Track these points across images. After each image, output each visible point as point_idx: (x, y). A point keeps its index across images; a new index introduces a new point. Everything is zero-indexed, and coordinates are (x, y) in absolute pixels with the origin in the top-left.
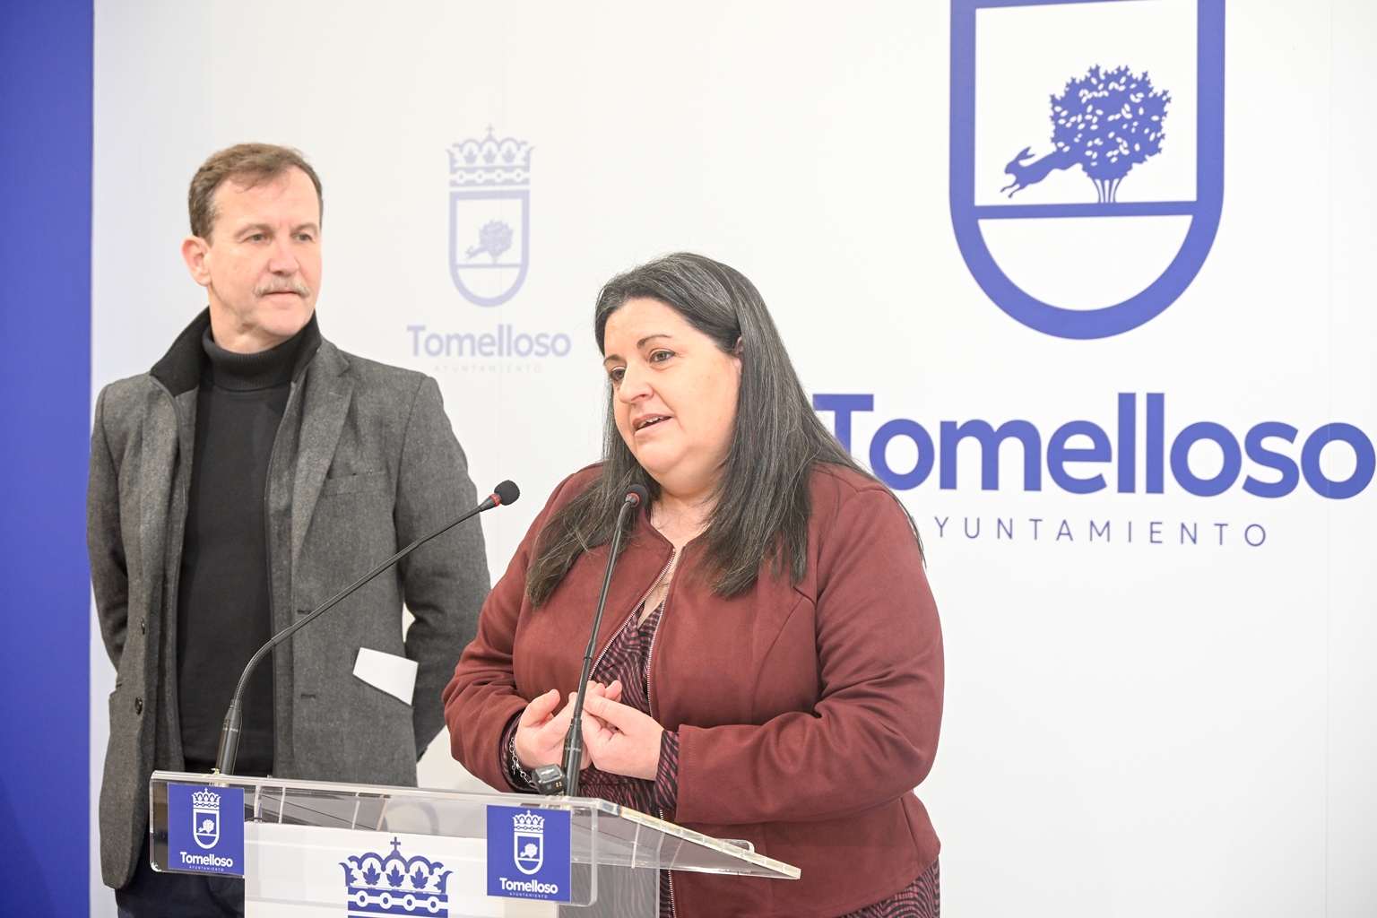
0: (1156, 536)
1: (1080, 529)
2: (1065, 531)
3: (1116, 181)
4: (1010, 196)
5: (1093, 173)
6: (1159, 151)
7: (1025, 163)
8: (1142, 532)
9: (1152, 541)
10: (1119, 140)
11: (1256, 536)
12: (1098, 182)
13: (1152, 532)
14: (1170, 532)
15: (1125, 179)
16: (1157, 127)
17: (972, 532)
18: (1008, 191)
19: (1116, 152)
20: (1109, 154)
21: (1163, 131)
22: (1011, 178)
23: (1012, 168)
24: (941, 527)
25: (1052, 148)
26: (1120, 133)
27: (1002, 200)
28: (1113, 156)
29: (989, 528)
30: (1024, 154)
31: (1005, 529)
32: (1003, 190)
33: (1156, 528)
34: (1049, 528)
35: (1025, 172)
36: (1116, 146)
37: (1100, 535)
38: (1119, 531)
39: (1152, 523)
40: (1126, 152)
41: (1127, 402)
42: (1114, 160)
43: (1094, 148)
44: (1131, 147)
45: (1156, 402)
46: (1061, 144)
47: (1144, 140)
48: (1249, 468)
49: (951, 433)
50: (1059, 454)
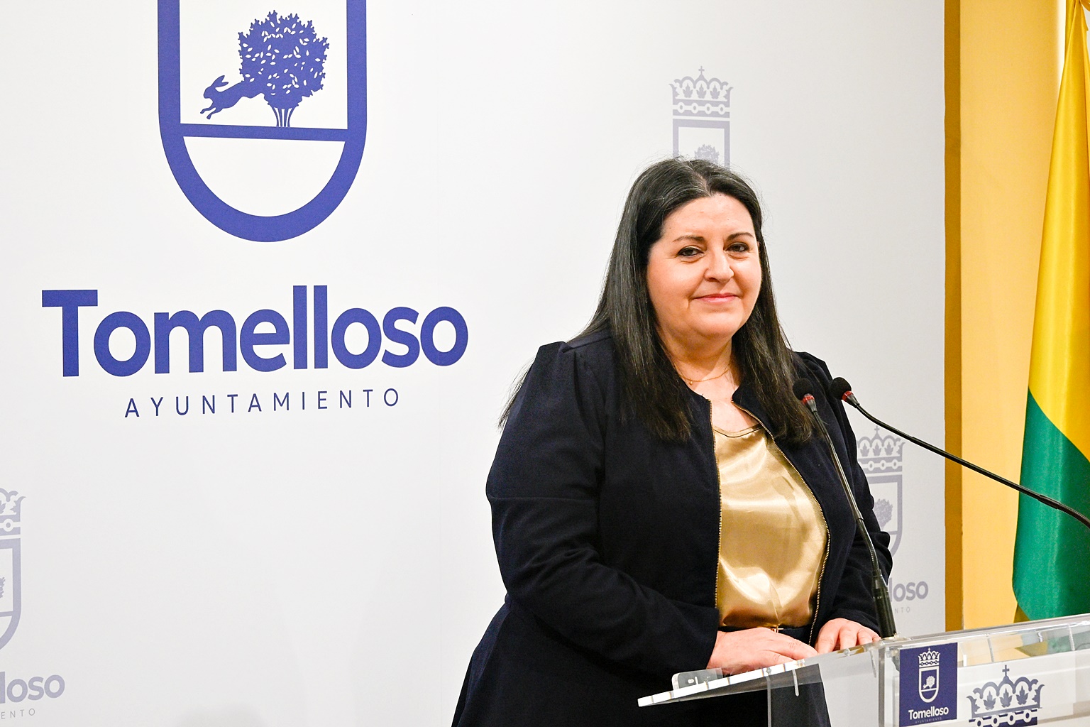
0: (323, 404)
1: (266, 401)
2: (255, 403)
3: (290, 110)
4: (209, 117)
5: (272, 102)
6: (321, 87)
7: (220, 89)
8: (312, 400)
9: (319, 408)
10: (292, 76)
11: (392, 398)
12: (276, 109)
13: (319, 400)
14: (332, 399)
15: (297, 108)
16: (319, 67)
17: (182, 410)
18: (207, 113)
19: (289, 86)
20: (285, 87)
21: (324, 71)
22: (209, 102)
23: (209, 93)
24: (157, 407)
25: (240, 78)
26: (292, 70)
27: (202, 120)
28: (287, 89)
29: (196, 404)
30: (219, 82)
31: (209, 405)
32: (202, 112)
33: (322, 396)
34: (243, 402)
35: (220, 97)
36: (289, 81)
37: (281, 405)
38: (295, 401)
39: (319, 393)
40: (297, 86)
41: (299, 292)
42: (288, 92)
43: (272, 81)
44: (300, 83)
45: (321, 292)
46: (248, 76)
47: (309, 77)
48: (387, 345)
49: (164, 323)
50: (250, 339)
